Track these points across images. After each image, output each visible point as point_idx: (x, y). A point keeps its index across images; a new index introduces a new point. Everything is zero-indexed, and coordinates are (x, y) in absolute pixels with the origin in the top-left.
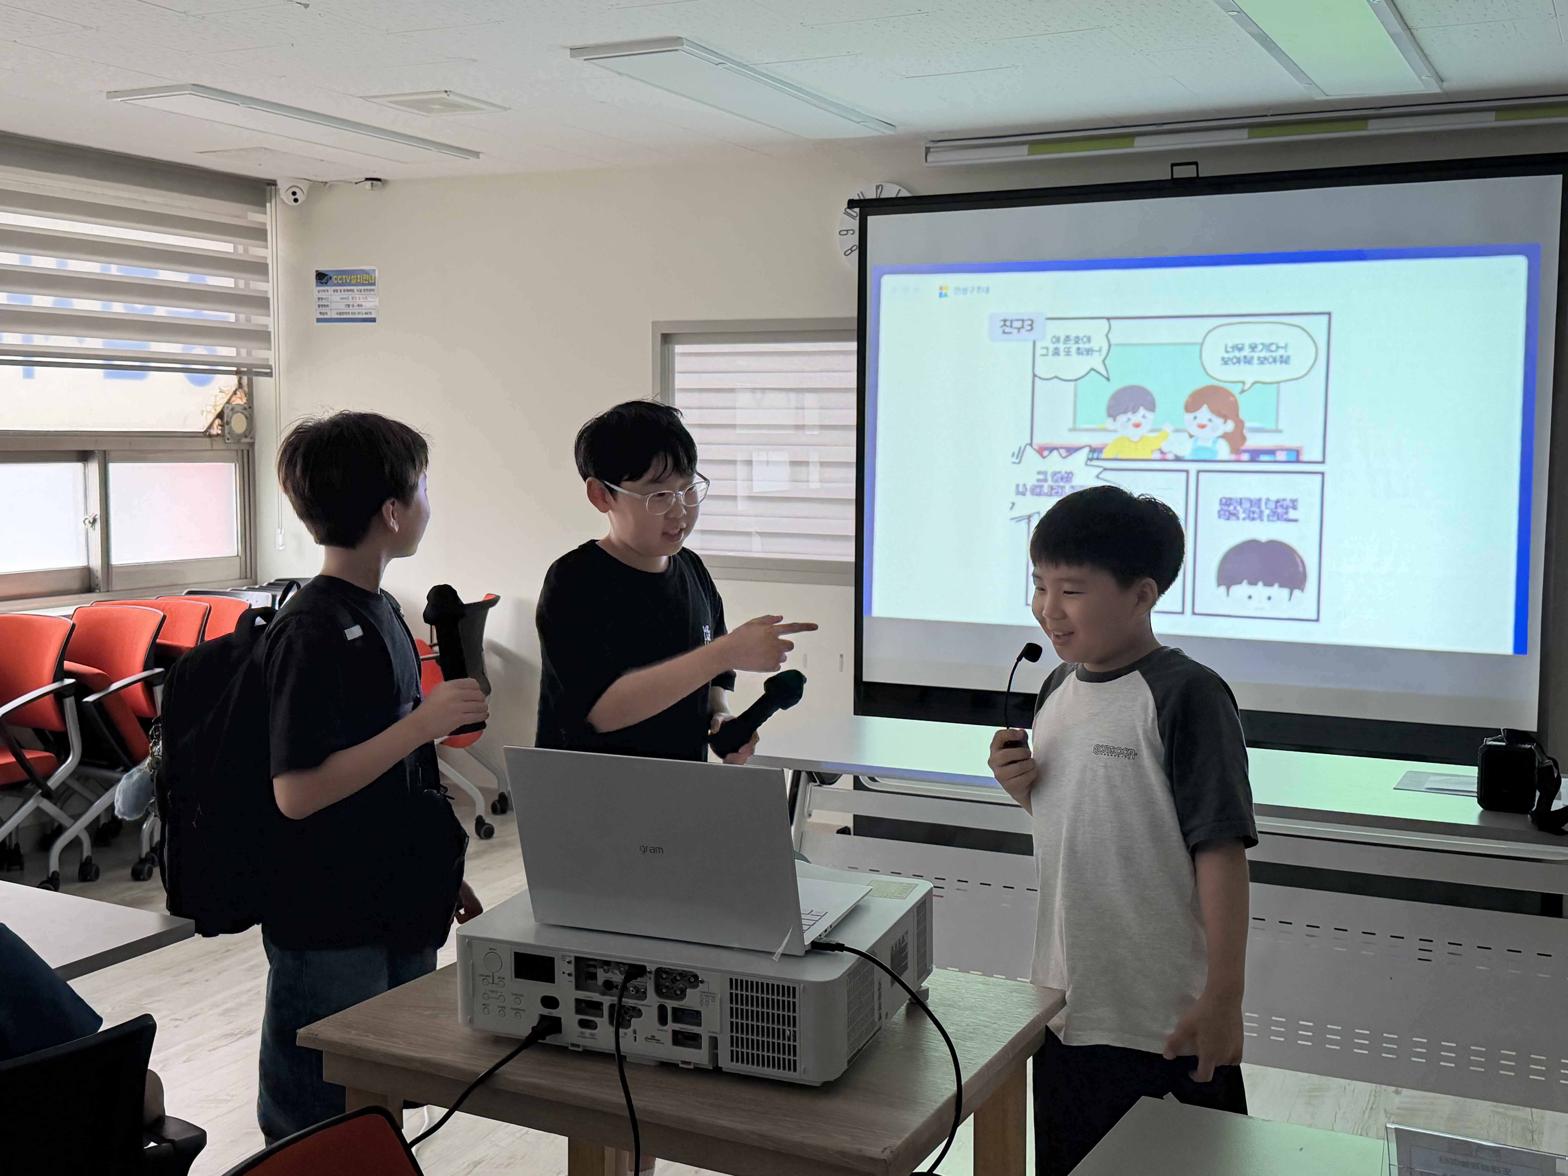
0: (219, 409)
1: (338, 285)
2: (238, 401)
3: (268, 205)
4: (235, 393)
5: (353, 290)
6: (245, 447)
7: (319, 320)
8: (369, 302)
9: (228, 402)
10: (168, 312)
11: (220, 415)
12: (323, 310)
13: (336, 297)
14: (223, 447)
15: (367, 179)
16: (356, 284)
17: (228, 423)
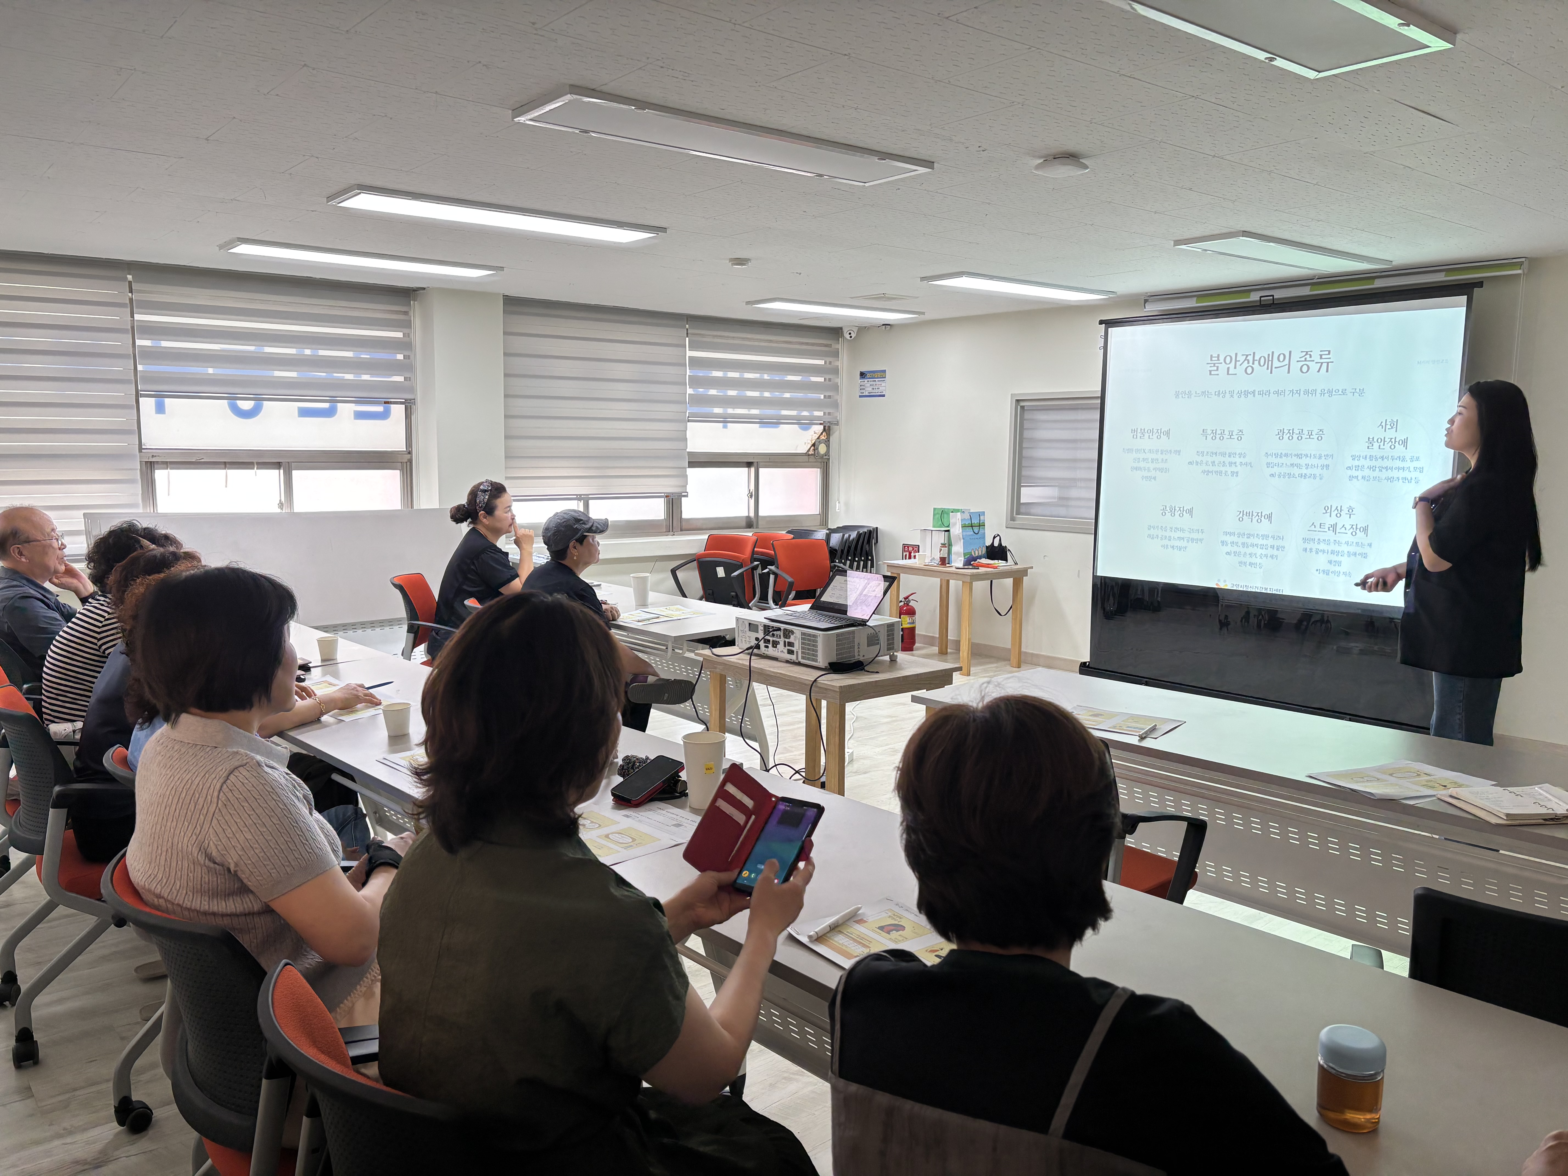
0: (813, 442)
1: (870, 378)
2: (823, 438)
3: (840, 339)
4: (822, 433)
5: (875, 381)
6: (826, 461)
7: (860, 396)
8: (883, 386)
9: (818, 438)
10: (791, 395)
11: (814, 445)
12: (862, 391)
13: (868, 385)
14: (815, 460)
15: (883, 325)
16: (877, 378)
17: (817, 449)
